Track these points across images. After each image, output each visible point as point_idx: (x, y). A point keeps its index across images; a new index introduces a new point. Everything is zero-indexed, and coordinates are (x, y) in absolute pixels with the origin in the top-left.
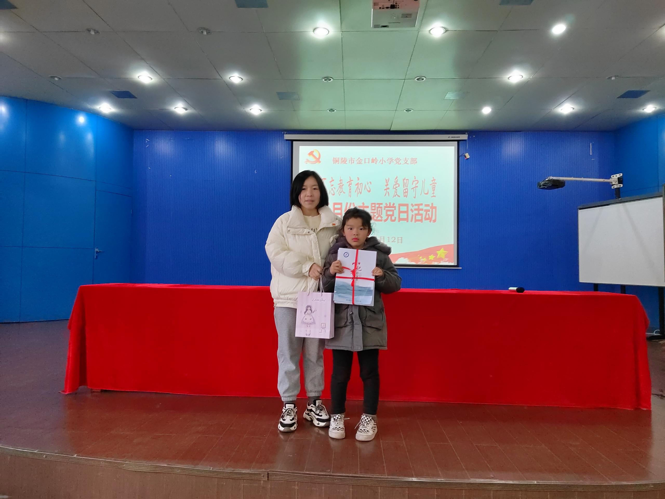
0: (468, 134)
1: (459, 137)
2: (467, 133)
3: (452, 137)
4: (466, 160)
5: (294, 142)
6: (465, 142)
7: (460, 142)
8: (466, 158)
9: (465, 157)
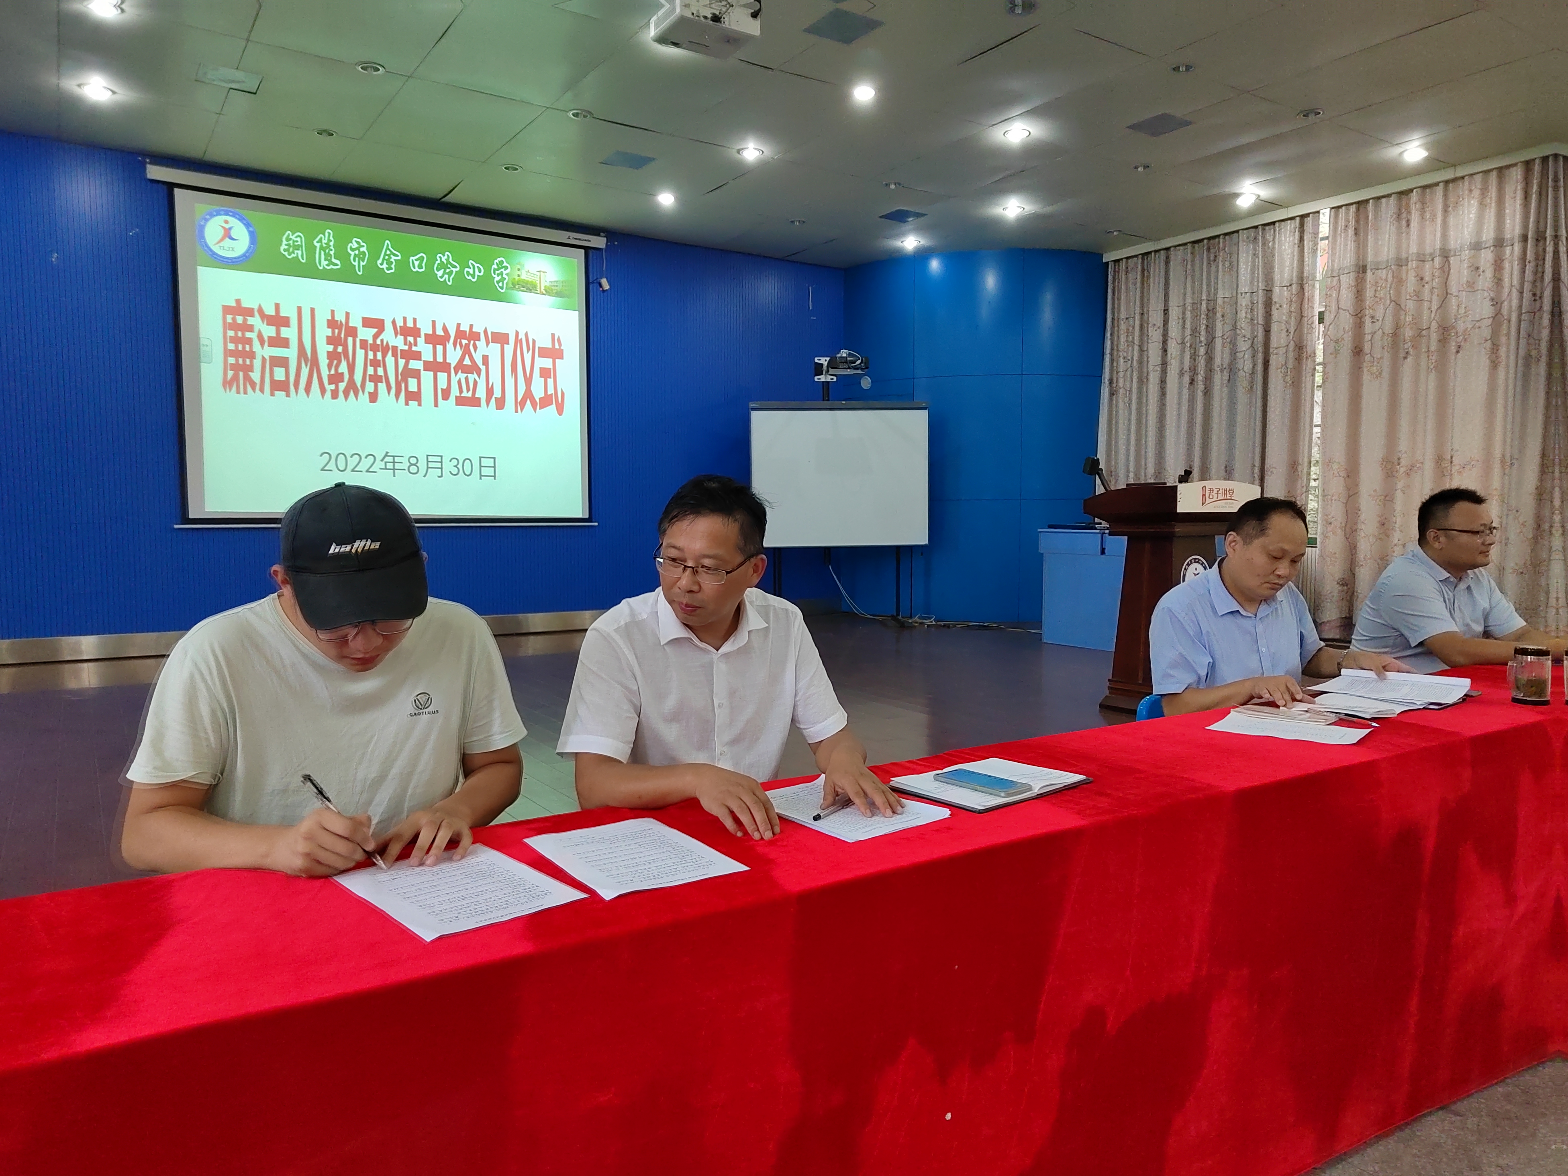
0: (604, 237)
1: (590, 241)
2: (604, 233)
3: (576, 239)
4: (602, 294)
5: (177, 191)
6: (598, 252)
7: (591, 252)
8: (601, 289)
9: (599, 287)
